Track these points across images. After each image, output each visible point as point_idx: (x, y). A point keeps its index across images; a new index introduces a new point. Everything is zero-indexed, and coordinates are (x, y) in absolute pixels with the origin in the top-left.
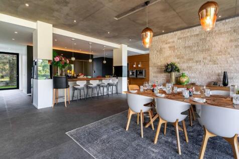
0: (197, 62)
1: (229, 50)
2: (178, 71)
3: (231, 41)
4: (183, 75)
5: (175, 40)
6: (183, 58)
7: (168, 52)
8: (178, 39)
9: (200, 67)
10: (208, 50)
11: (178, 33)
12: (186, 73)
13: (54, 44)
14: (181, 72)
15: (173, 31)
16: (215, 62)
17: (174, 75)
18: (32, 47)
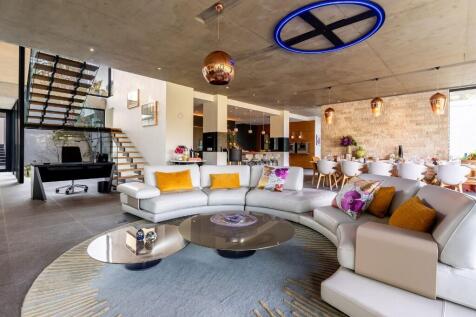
0: (375, 135)
1: (405, 124)
2: (355, 144)
3: (407, 116)
4: (360, 149)
5: (352, 110)
6: (360, 130)
7: (343, 124)
8: (356, 109)
9: (378, 141)
10: (386, 123)
11: (356, 103)
12: (364, 147)
13: (229, 115)
14: (358, 145)
15: (350, 101)
16: (392, 136)
17: (350, 148)
18: (201, 118)
